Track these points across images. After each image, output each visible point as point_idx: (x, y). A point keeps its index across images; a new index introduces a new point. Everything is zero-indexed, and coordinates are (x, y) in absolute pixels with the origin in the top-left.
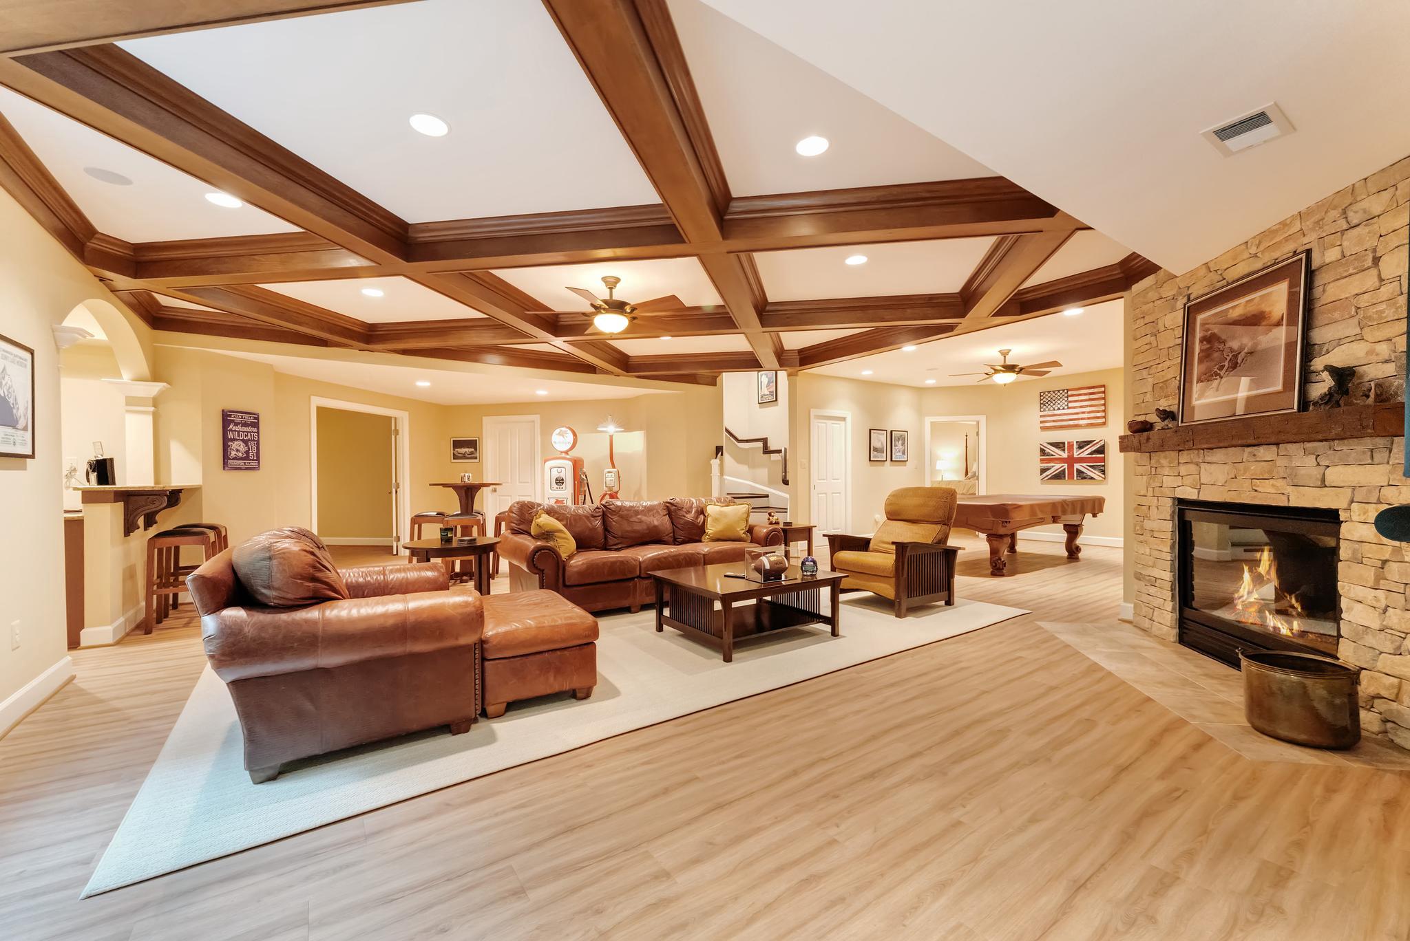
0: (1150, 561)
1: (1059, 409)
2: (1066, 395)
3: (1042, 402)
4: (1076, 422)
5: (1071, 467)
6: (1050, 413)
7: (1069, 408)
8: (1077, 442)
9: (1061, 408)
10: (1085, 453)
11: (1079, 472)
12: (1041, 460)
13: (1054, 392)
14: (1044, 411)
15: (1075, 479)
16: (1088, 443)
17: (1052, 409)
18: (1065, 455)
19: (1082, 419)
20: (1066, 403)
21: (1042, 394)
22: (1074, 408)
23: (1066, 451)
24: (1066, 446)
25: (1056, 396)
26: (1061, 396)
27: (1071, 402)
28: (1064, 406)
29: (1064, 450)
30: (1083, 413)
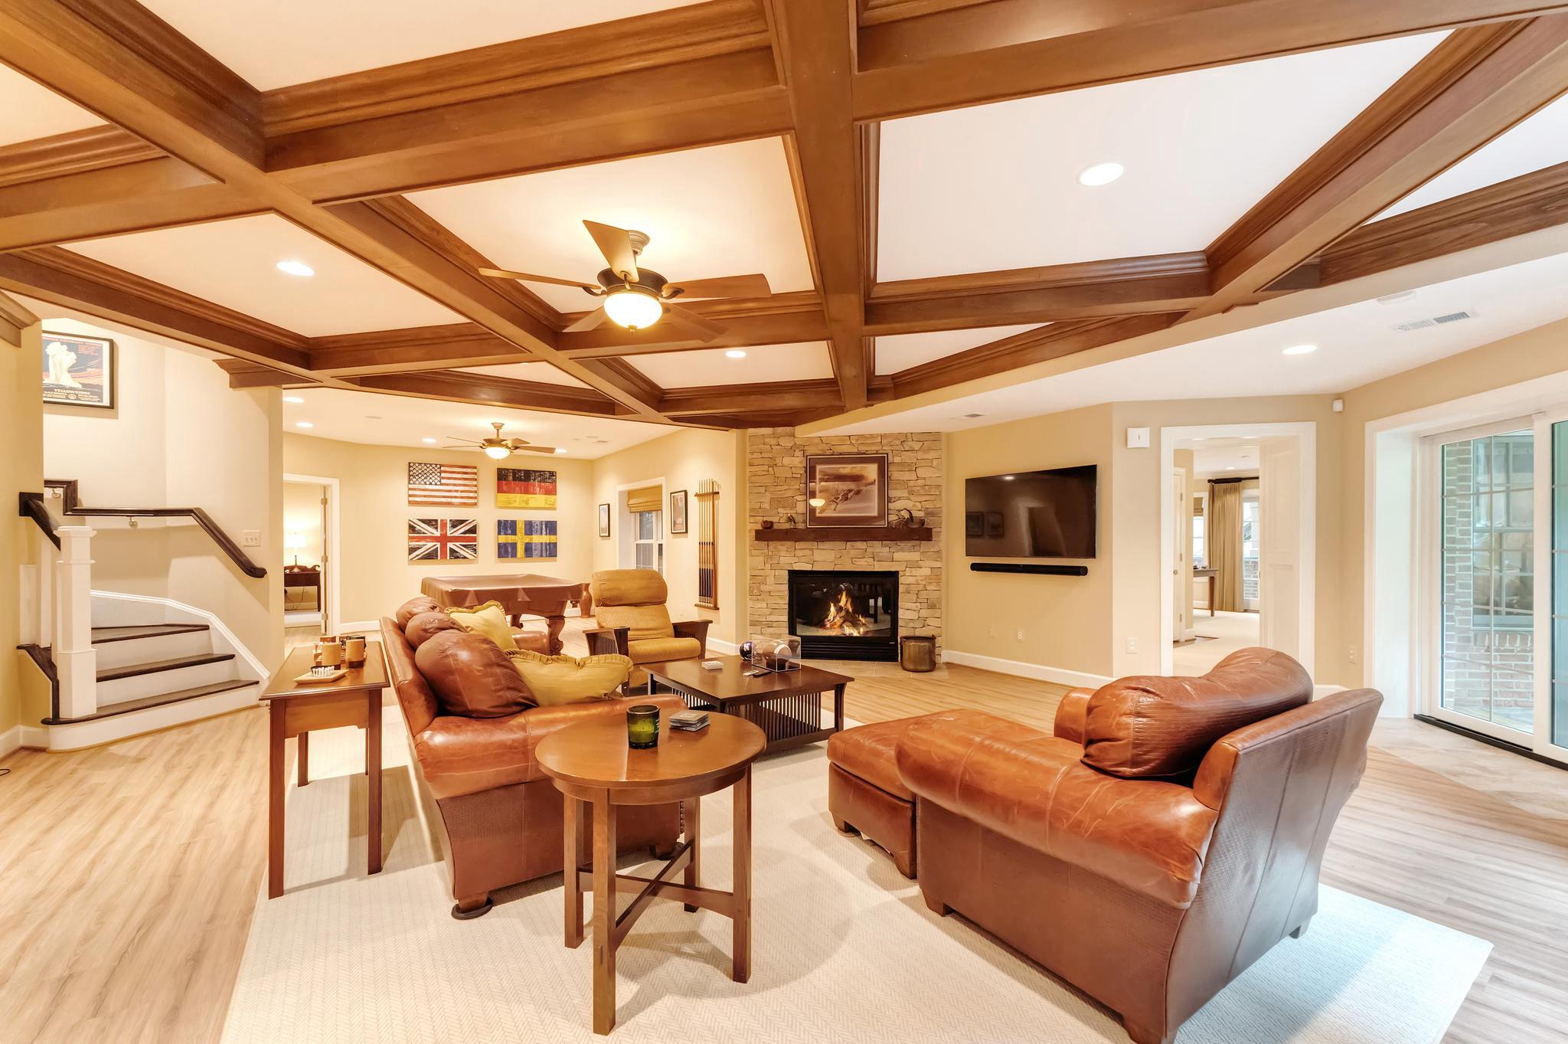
0: (768, 611)
1: (431, 484)
2: (439, 470)
3: (411, 473)
4: (449, 500)
5: (444, 546)
6: (421, 487)
7: (441, 484)
8: (450, 521)
9: (433, 483)
10: (459, 532)
11: (452, 551)
12: (410, 538)
13: (425, 464)
14: (414, 483)
15: (448, 558)
16: (462, 522)
17: (423, 483)
18: (437, 534)
19: (455, 497)
20: (439, 479)
21: (412, 465)
22: (447, 485)
23: (439, 530)
24: (439, 524)
25: (428, 470)
26: (433, 470)
27: (443, 478)
28: (436, 481)
29: (437, 528)
30: (457, 491)
